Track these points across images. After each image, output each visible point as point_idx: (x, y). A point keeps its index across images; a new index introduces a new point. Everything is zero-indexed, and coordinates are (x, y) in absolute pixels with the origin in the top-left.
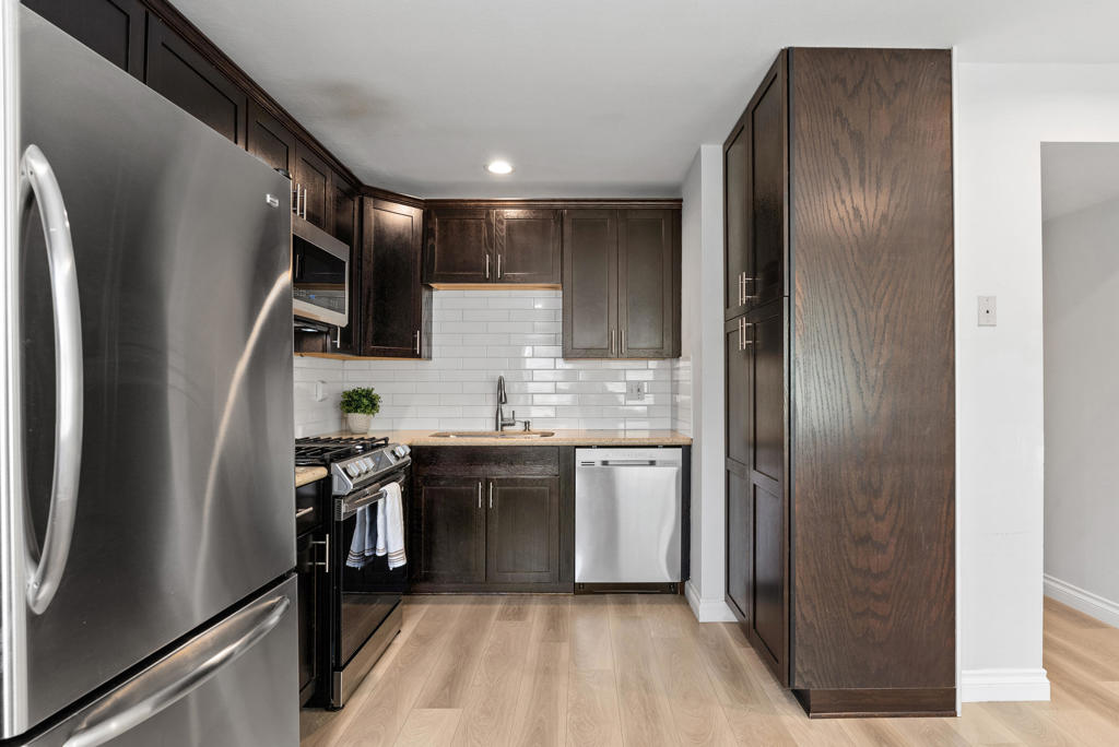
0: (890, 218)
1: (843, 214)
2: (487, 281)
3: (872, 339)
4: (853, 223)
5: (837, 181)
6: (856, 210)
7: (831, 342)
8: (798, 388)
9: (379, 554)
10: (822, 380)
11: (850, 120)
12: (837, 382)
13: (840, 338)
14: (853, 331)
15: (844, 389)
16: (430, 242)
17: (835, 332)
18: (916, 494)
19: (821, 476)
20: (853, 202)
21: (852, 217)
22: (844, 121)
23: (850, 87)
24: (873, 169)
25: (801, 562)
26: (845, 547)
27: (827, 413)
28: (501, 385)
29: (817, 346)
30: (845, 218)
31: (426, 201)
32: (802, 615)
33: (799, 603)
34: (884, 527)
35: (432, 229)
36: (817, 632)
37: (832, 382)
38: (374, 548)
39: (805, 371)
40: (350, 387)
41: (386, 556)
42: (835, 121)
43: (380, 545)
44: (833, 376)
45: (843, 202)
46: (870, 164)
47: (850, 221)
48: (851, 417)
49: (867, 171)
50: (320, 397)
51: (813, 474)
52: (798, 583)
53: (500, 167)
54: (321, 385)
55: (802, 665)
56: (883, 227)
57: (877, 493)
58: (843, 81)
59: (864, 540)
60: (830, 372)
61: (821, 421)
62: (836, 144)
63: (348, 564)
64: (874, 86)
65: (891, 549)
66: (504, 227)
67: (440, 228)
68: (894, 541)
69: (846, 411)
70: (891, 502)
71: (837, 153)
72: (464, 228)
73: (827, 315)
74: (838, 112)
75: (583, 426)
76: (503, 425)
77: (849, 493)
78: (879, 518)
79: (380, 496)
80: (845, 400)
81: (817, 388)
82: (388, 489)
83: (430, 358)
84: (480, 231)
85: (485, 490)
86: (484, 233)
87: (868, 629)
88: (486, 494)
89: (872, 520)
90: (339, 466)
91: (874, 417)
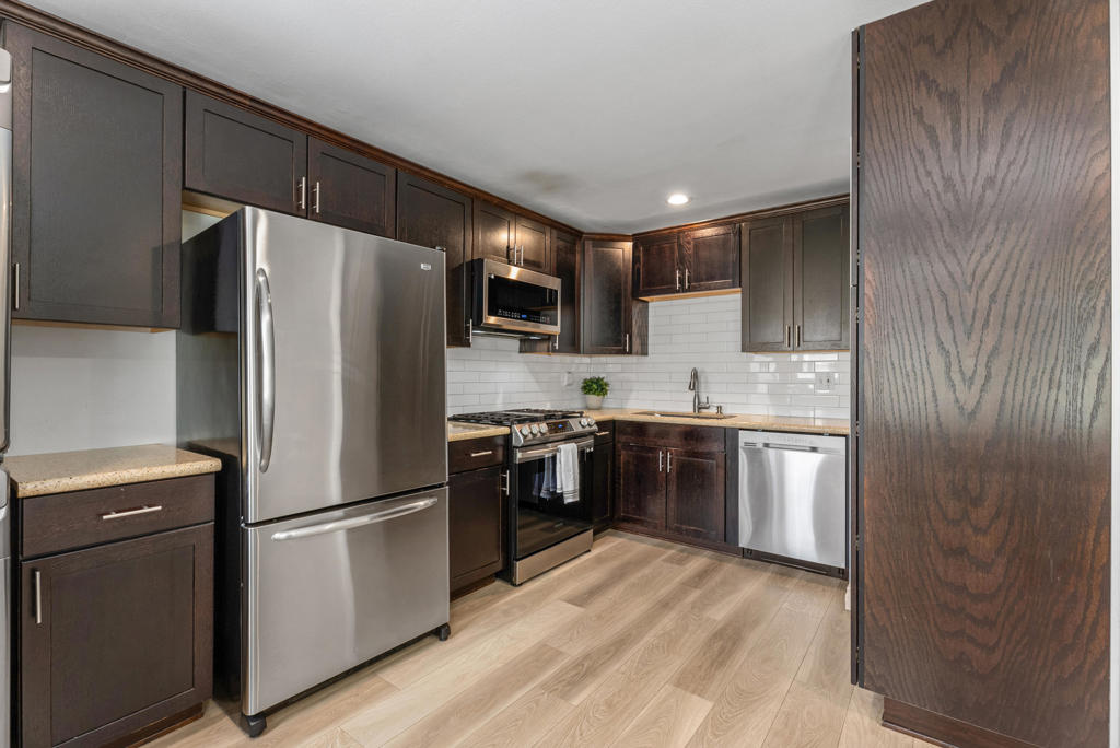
0: (999, 181)
1: (928, 187)
2: (678, 292)
3: (969, 323)
4: (942, 195)
5: (920, 152)
6: (948, 181)
7: (910, 330)
8: (867, 379)
9: (558, 491)
10: (898, 371)
11: (940, 81)
12: (918, 373)
13: (923, 325)
14: (942, 316)
15: (928, 382)
16: (637, 265)
17: (917, 319)
18: (1039, 509)
19: (896, 474)
20: (942, 171)
21: (940, 188)
23: (940, 42)
24: (973, 127)
25: (871, 559)
26: (929, 554)
27: (904, 407)
28: (695, 375)
29: (891, 335)
30: (932, 192)
31: (634, 235)
32: (872, 615)
33: (869, 602)
34: (986, 542)
35: (639, 257)
36: (892, 636)
37: (912, 374)
38: (555, 487)
39: (876, 362)
40: (589, 376)
41: (562, 494)
42: (918, 86)
43: (558, 486)
44: (913, 366)
45: (929, 174)
46: (969, 121)
47: (938, 194)
48: (937, 412)
49: (964, 131)
50: (565, 383)
51: (886, 470)
52: (867, 580)
53: (678, 200)
54: (566, 375)
55: (873, 666)
56: (988, 192)
57: (977, 502)
58: (930, 40)
59: (960, 552)
60: (909, 363)
61: (897, 415)
62: (919, 114)
63: (542, 495)
64: (975, 29)
65: (1000, 570)
66: (691, 246)
67: (644, 255)
68: (1003, 560)
69: (931, 406)
70: (998, 514)
71: (921, 123)
72: (661, 251)
73: (905, 302)
75: (772, 413)
76: (700, 408)
77: (935, 496)
78: (977, 530)
79: (557, 450)
80: (929, 393)
81: (892, 378)
82: (563, 447)
83: (646, 354)
84: (673, 253)
85: (665, 458)
86: (677, 254)
87: (962, 653)
88: (666, 461)
89: (969, 531)
90: (516, 428)
91: (973, 414)
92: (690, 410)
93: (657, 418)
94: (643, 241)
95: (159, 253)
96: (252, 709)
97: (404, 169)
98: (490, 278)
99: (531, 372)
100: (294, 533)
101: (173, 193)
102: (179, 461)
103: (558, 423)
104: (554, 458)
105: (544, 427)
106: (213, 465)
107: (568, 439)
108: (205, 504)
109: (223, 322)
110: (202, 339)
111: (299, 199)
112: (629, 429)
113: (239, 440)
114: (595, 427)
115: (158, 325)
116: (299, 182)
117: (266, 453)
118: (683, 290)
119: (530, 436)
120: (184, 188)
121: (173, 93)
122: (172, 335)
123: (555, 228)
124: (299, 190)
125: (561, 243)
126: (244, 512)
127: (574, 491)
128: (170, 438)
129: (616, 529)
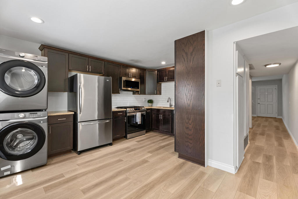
0: (192, 67)
2: (165, 81)
3: (189, 90)
4: (186, 70)
5: (183, 62)
11: (185, 50)
12: (183, 99)
13: (183, 91)
14: (185, 89)
16: (158, 76)
18: (197, 120)
19: (180, 116)
21: (185, 68)
22: (184, 51)
23: (185, 44)
26: (184, 129)
27: (181, 104)
28: (170, 99)
29: (179, 92)
31: (157, 70)
34: (191, 126)
35: (158, 74)
38: (136, 121)
39: (177, 97)
40: (149, 99)
44: (182, 97)
49: (188, 59)
50: (144, 101)
53: (163, 63)
54: (144, 99)
55: (177, 148)
56: (191, 69)
57: (190, 120)
59: (187, 128)
61: (180, 106)
63: (134, 123)
64: (189, 43)
65: (192, 131)
66: (168, 72)
68: (193, 129)
69: (184, 104)
70: (192, 122)
71: (183, 57)
72: (162, 72)
73: (181, 87)
74: (183, 49)
76: (171, 106)
77: (185, 119)
80: (184, 102)
81: (180, 99)
82: (137, 113)
83: (161, 94)
84: (164, 73)
85: (161, 116)
86: (165, 74)
87: (188, 145)
88: (161, 117)
89: (189, 124)
90: (128, 109)
91: (189, 105)
92: (169, 106)
93: (162, 108)
94: (159, 71)
95: (65, 80)
96: (79, 150)
97: (106, 62)
98: (123, 80)
99: (136, 98)
100: (85, 124)
101: (67, 70)
102: (68, 112)
103: (137, 109)
104: (136, 115)
105: (133, 109)
106: (73, 113)
107: (139, 112)
108: (72, 119)
109: (74, 91)
110: (71, 93)
111: (87, 69)
112: (155, 110)
113: (77, 110)
114: (146, 110)
115: (65, 91)
116: (87, 66)
117: (80, 111)
118: (166, 81)
119: (130, 111)
120: (69, 69)
121: (67, 54)
122: (67, 92)
123: (139, 69)
124: (87, 68)
125: (141, 72)
126: (77, 120)
127: (140, 122)
128: (67, 110)
129: (153, 131)
